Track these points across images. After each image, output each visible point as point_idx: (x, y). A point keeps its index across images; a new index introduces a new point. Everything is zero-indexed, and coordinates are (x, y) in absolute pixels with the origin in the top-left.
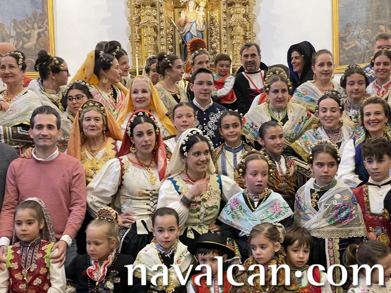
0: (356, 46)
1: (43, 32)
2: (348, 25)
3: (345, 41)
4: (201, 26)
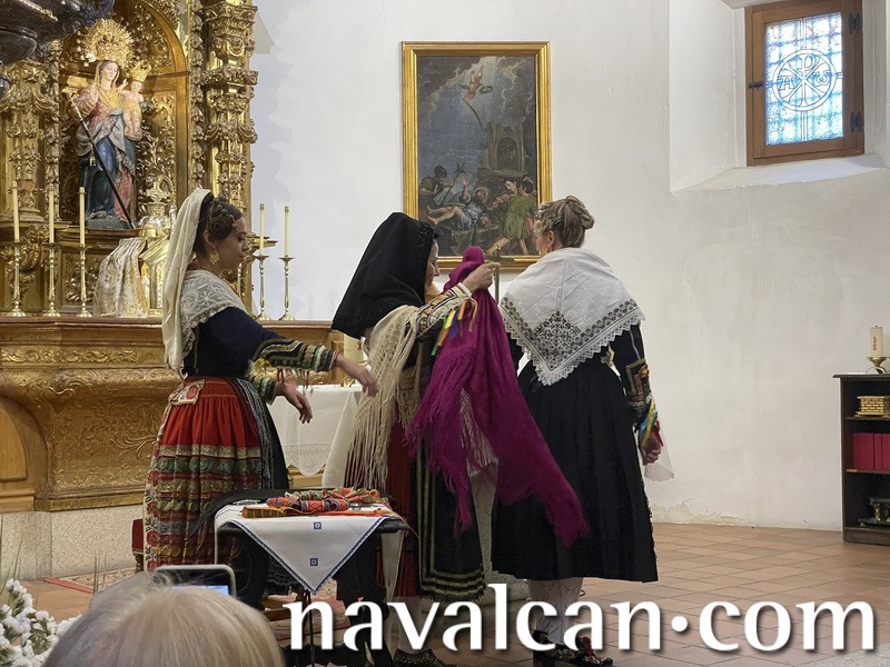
0: (456, 219)
2: (440, 172)
3: (432, 204)
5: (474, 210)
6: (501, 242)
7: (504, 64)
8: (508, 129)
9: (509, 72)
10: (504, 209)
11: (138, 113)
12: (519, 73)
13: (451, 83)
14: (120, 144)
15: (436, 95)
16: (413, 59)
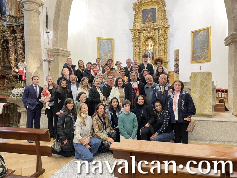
0: (197, 55)
1: (111, 55)
2: (195, 49)
3: (194, 53)
4: (152, 51)
5: (200, 54)
6: (203, 58)
7: (204, 31)
8: (205, 41)
9: (205, 33)
10: (203, 53)
11: (152, 49)
12: (206, 32)
13: (197, 36)
14: (150, 53)
15: (195, 38)
16: (192, 34)
